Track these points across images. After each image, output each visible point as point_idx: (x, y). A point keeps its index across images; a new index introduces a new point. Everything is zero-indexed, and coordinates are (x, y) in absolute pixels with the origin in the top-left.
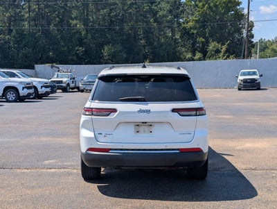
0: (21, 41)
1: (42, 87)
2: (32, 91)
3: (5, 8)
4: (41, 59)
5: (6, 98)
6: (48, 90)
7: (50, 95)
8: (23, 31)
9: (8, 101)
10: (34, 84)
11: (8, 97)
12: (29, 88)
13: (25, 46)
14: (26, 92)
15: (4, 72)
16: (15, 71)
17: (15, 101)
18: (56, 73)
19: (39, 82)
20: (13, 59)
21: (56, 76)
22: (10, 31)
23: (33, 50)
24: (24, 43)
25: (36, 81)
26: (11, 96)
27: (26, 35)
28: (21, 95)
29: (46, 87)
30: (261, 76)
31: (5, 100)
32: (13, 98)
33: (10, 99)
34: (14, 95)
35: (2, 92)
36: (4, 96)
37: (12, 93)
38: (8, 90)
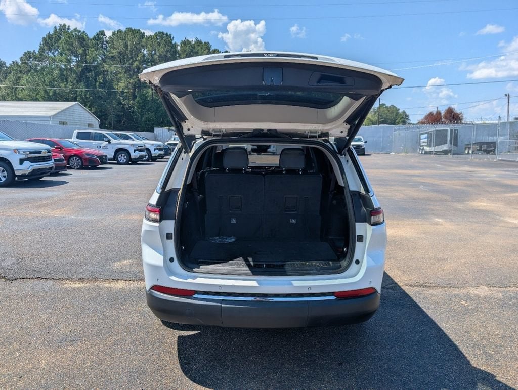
0: (144, 106)
1: (155, 149)
2: (144, 153)
3: (130, 75)
4: (162, 123)
5: (117, 160)
6: (162, 152)
7: (165, 158)
8: (147, 97)
9: (119, 163)
10: (147, 146)
11: (119, 159)
12: (140, 150)
13: (148, 110)
14: (137, 154)
15: (116, 134)
16: (129, 133)
17: (127, 163)
18: (173, 136)
19: (152, 144)
20: (137, 123)
21: (173, 139)
22: (134, 97)
23: (155, 114)
24: (147, 108)
25: (150, 144)
26: (122, 158)
27: (149, 100)
28: (133, 157)
29: (160, 149)
30: (366, 142)
31: (116, 162)
32: (125, 161)
33: (122, 161)
34: (126, 157)
35: (113, 154)
36: (115, 158)
37: (123, 155)
38: (120, 153)
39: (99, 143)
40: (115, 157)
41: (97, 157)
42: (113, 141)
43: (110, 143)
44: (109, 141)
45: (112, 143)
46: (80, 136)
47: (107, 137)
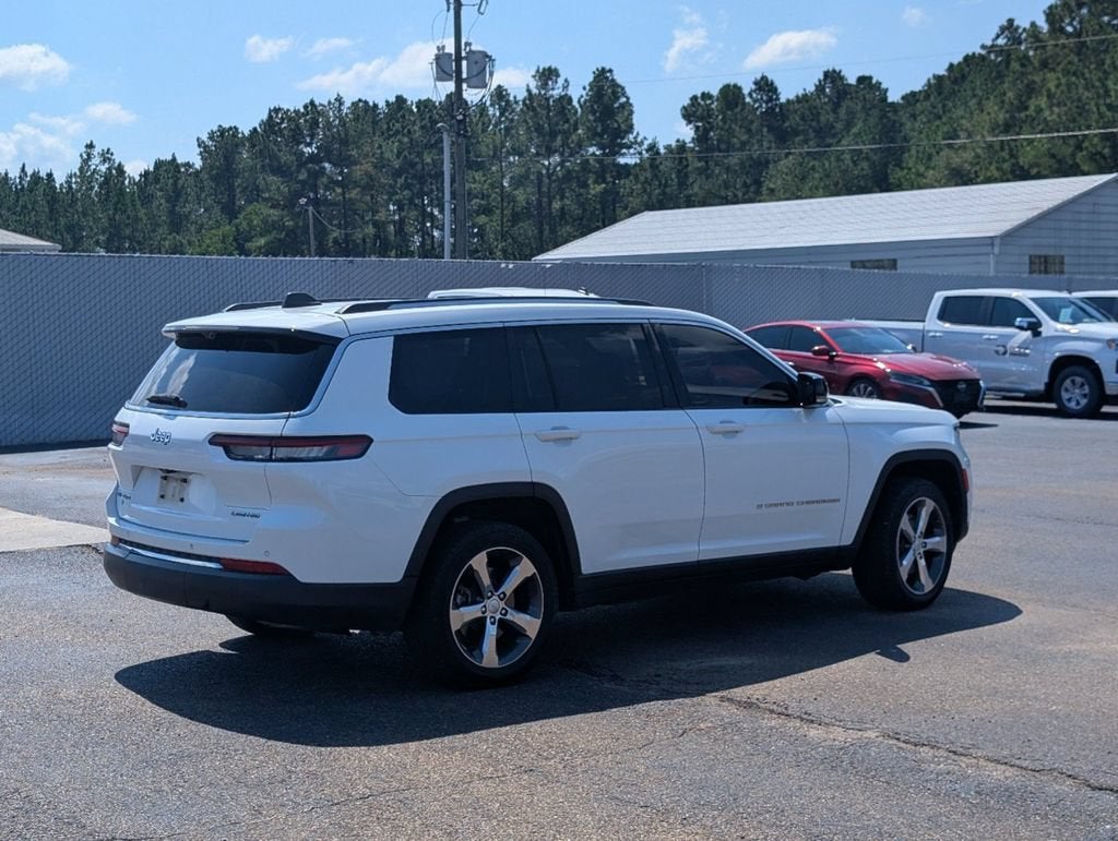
5: (1058, 400)
9: (1062, 413)
11: (1065, 396)
17: (1092, 413)
26: (1075, 393)
28: (1110, 390)
31: (1053, 406)
32: (1084, 402)
33: (1072, 405)
34: (1087, 390)
35: (1045, 379)
36: (1050, 392)
37: (1079, 380)
38: (1067, 371)
39: (1001, 336)
40: (1049, 385)
41: (934, 383)
42: (1050, 327)
43: (1037, 334)
44: (1035, 328)
45: (1044, 335)
46: (950, 312)
47: (1031, 314)
